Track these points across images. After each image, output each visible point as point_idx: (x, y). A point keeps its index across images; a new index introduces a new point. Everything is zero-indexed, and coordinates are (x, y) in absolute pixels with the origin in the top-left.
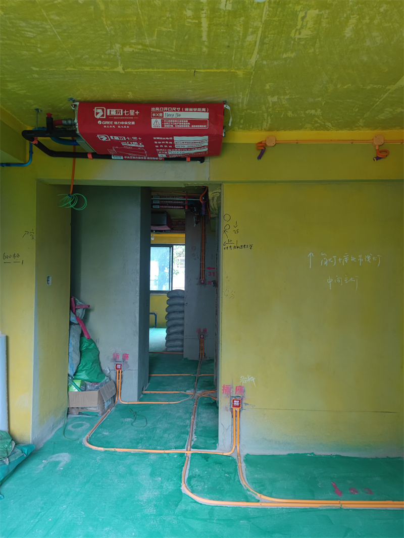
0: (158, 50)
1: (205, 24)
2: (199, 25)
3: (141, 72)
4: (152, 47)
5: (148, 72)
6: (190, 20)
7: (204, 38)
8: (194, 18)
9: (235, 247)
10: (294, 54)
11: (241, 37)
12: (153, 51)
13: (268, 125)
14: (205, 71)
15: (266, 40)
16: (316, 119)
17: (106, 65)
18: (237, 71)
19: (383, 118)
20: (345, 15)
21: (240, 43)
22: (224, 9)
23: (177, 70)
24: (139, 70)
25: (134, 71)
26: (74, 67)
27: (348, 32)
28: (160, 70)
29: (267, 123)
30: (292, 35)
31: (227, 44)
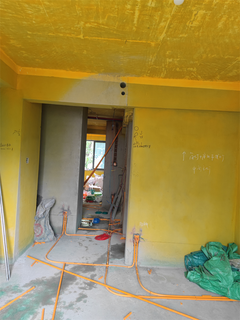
0: (106, 27)
1: (137, 13)
2: (133, 14)
3: (94, 39)
4: (103, 25)
5: (98, 39)
6: (128, 11)
7: (135, 22)
8: (131, 10)
9: (140, 146)
10: (187, 35)
11: (157, 23)
12: (103, 28)
13: (164, 75)
14: (132, 41)
15: (172, 26)
16: (193, 73)
17: (73, 34)
18: (151, 43)
19: (231, 75)
20: (220, 15)
21: (156, 26)
22: (150, 6)
23: (115, 40)
24: (93, 38)
25: (90, 38)
26: (53, 33)
27: (220, 25)
28: (106, 39)
29: (164, 74)
30: (187, 24)
31: (148, 26)
